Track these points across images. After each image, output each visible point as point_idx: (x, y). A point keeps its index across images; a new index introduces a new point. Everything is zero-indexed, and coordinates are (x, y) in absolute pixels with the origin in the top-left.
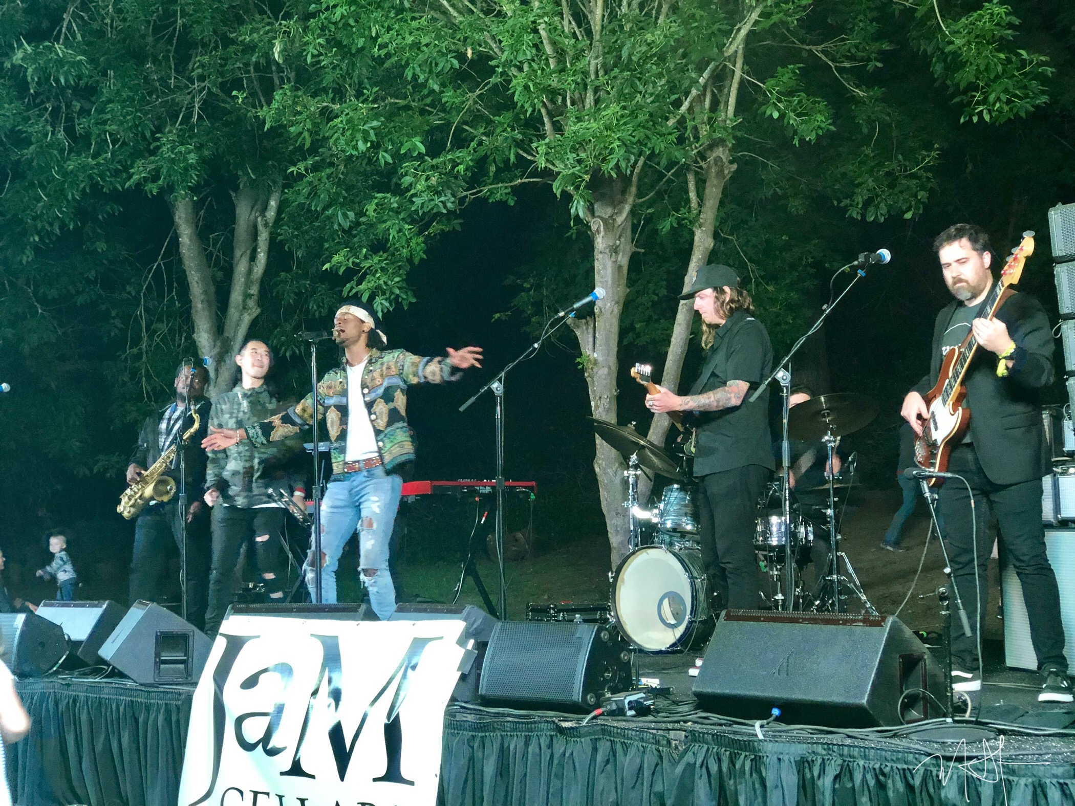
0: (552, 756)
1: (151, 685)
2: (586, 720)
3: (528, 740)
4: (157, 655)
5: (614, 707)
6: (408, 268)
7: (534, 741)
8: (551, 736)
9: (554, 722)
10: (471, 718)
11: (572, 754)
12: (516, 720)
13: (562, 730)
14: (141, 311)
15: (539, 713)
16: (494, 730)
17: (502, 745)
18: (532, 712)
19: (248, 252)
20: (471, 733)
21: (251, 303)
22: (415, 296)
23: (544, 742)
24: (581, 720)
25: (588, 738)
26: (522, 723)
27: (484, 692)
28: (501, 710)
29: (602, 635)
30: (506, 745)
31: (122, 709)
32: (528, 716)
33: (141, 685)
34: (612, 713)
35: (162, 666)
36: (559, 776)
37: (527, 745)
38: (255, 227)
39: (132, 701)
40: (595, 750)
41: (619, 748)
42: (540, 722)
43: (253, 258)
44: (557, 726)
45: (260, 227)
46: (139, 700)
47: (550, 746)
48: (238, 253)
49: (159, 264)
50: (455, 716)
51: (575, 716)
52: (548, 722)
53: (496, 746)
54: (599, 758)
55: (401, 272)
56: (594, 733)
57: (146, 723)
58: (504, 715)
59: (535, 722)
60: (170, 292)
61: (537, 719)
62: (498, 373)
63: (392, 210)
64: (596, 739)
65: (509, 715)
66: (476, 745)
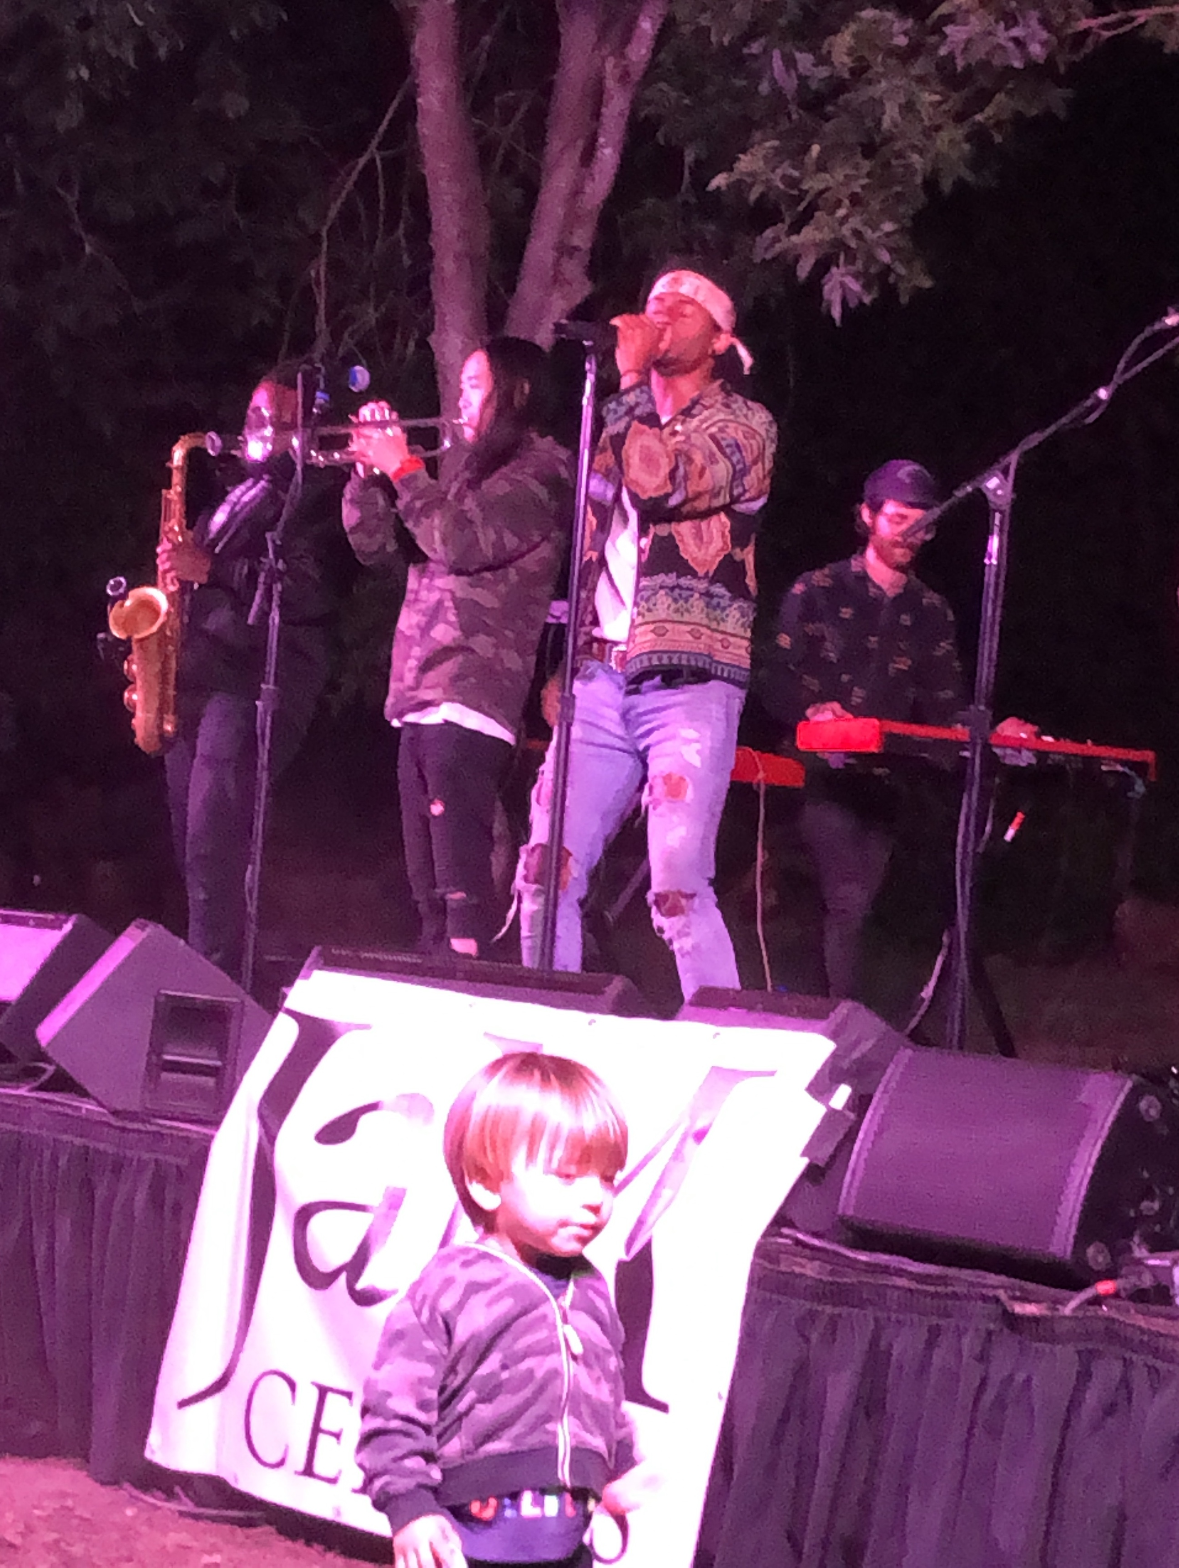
0: (984, 1382)
1: (133, 1116)
2: (1073, 1304)
3: (934, 1333)
4: (156, 1049)
5: (1147, 1281)
6: (921, 199)
7: (945, 1342)
8: (990, 1333)
9: (997, 1300)
10: (811, 1269)
11: (1029, 1380)
12: (913, 1285)
13: (1013, 1322)
14: (319, 269)
15: (967, 1274)
16: (861, 1304)
17: (874, 1342)
18: (952, 1271)
19: (580, 143)
20: (808, 1305)
21: (574, 269)
22: (931, 272)
23: (969, 1343)
24: (1064, 1302)
25: (1070, 1349)
26: (926, 1294)
27: (850, 1212)
28: (883, 1258)
29: (1143, 1105)
30: (883, 1344)
31: (62, 1162)
32: (942, 1280)
33: (115, 1113)
34: (1140, 1296)
35: (165, 1075)
36: (995, 1432)
37: (931, 1344)
38: (600, 81)
39: (86, 1148)
40: (1084, 1376)
41: (1140, 1379)
42: (967, 1297)
43: (589, 155)
44: (1005, 1311)
45: (610, 83)
46: (102, 1146)
47: (983, 1357)
48: (555, 144)
49: (373, 161)
50: (777, 1262)
51: (1052, 1291)
52: (984, 1298)
53: (860, 1345)
54: (1092, 1398)
55: (901, 210)
56: (1089, 1336)
57: (110, 1200)
58: (885, 1270)
59: (955, 1296)
60: (391, 229)
61: (960, 1289)
62: (1006, 453)
63: (893, 52)
64: (1090, 1352)
65: (900, 1273)
66: (814, 1337)
